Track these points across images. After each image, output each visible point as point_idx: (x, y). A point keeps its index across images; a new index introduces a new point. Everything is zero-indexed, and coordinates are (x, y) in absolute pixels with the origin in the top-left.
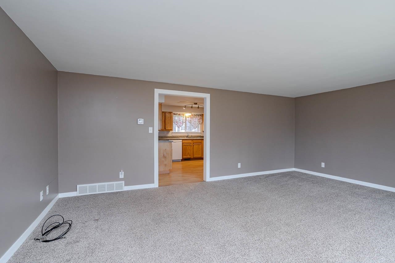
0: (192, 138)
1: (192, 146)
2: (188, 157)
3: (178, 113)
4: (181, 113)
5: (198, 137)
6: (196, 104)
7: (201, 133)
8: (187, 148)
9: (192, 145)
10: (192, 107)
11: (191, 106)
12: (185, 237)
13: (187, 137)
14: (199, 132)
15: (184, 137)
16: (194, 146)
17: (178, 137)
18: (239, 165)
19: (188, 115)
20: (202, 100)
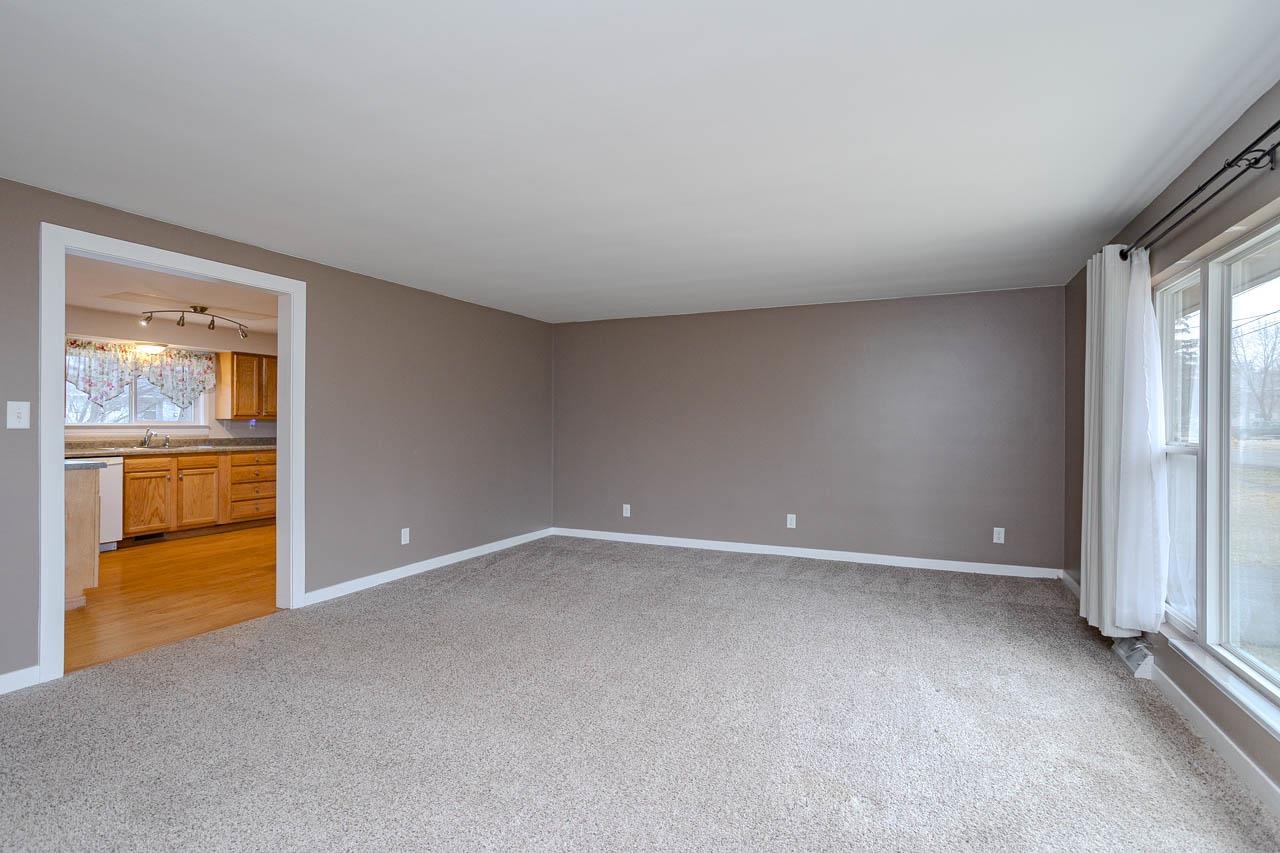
0: (165, 450)
1: (175, 478)
2: (156, 525)
3: (97, 340)
4: (111, 342)
5: (196, 442)
6: (203, 310)
7: (209, 427)
8: (151, 494)
9: (174, 475)
10: (181, 322)
11: (177, 316)
12: (334, 817)
13: (143, 444)
14: (201, 424)
15: (125, 444)
16: (181, 479)
17: (92, 445)
18: (405, 536)
19: (147, 351)
20: (271, 302)
